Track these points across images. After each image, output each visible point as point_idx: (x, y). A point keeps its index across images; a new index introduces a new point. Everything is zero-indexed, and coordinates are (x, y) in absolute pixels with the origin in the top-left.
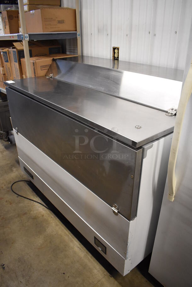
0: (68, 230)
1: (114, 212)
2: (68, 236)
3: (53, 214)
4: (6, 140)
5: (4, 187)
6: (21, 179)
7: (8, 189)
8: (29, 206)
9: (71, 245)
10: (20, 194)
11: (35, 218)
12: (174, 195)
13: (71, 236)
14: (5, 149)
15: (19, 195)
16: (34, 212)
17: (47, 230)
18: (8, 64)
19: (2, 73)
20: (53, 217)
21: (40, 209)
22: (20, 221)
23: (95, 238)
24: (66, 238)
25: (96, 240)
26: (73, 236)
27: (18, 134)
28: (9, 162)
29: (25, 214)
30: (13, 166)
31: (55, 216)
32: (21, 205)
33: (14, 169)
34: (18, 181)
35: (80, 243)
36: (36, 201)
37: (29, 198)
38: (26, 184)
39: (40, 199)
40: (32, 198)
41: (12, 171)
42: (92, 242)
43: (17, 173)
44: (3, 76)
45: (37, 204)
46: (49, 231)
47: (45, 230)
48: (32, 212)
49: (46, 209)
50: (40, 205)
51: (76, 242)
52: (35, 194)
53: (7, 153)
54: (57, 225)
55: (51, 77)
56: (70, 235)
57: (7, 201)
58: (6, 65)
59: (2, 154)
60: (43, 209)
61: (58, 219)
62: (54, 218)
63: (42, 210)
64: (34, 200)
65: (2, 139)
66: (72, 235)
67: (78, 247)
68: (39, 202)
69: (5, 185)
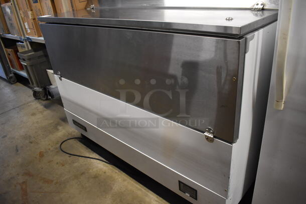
0: (139, 184)
1: (207, 138)
2: (141, 190)
3: (116, 168)
4: (44, 99)
5: (52, 149)
6: (70, 137)
7: (56, 150)
8: (86, 164)
9: (147, 199)
10: (72, 153)
11: (96, 177)
12: (284, 100)
13: (145, 190)
14: (45, 109)
15: (70, 154)
16: (94, 170)
17: (114, 188)
18: (38, 5)
19: (31, 18)
20: (117, 171)
21: (100, 166)
22: (79, 183)
23: (180, 182)
24: (139, 193)
25: (182, 185)
26: (147, 190)
27: (61, 80)
28: (52, 121)
29: (83, 173)
30: (58, 124)
31: (119, 170)
32: (76, 164)
33: (60, 128)
34: (67, 139)
35: (157, 196)
36: (94, 157)
37: (84, 155)
38: (78, 141)
39: (97, 155)
40: (87, 155)
41: (58, 130)
42: (175, 189)
43: (64, 131)
44: (32, 21)
45: (95, 160)
46: (116, 188)
47: (112, 188)
48: (91, 171)
49: (107, 165)
50: (99, 161)
51: (152, 194)
52: (90, 150)
53: (47, 112)
54: (124, 180)
55: (93, 8)
56: (143, 190)
57: (57, 163)
58: (36, 6)
59: (42, 114)
60: (104, 165)
61: (124, 174)
62: (119, 173)
63: (102, 167)
64: (91, 156)
65: (40, 99)
66: (145, 188)
67: (156, 201)
68: (97, 158)
69: (52, 147)
